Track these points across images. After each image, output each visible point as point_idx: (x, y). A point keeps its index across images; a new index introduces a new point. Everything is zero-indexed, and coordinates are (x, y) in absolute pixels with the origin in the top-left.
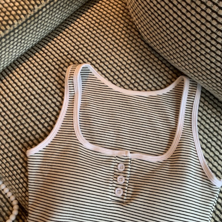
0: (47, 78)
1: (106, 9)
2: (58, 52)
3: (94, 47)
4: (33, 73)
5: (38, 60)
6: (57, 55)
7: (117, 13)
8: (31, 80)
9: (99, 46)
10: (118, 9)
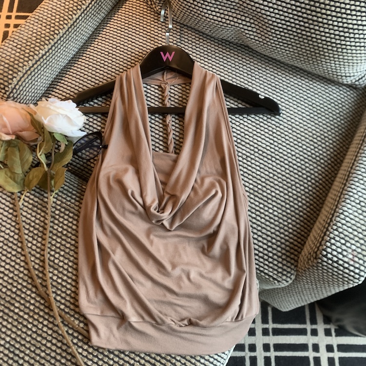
0: (96, 76)
1: (131, 11)
2: (99, 54)
3: (130, 43)
4: (82, 75)
5: (83, 64)
6: (99, 57)
7: (141, 12)
8: (82, 81)
9: (134, 41)
10: (141, 9)
